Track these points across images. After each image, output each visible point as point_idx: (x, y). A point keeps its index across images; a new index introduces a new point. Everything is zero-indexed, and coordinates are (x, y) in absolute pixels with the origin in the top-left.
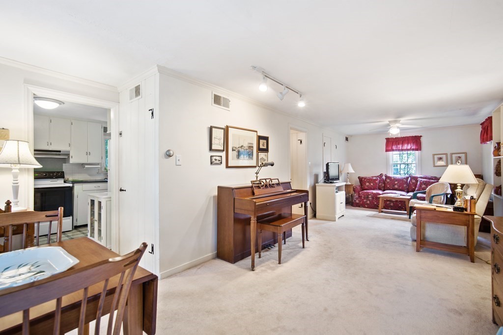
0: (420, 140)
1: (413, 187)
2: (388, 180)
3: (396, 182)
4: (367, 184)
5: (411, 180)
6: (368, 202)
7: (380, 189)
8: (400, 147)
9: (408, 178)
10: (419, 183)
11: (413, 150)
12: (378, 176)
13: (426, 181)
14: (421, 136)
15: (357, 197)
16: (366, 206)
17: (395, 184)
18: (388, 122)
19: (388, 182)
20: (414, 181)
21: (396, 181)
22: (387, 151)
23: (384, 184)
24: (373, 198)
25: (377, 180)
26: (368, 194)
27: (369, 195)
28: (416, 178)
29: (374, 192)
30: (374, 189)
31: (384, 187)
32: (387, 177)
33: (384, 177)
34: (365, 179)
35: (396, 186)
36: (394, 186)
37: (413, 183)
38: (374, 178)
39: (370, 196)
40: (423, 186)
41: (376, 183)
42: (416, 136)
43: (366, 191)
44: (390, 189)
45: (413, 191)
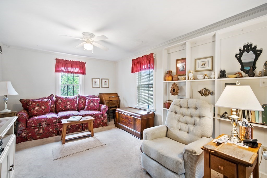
0: (85, 66)
1: (83, 106)
2: (60, 101)
3: (68, 103)
4: (37, 108)
5: (80, 100)
6: (41, 131)
7: (52, 112)
8: (70, 69)
9: (77, 97)
10: (87, 102)
11: (80, 73)
12: (48, 98)
13: (93, 99)
14: (85, 63)
15: (23, 128)
16: (38, 137)
17: (68, 105)
19: (60, 103)
20: (82, 100)
21: (68, 101)
22: (56, 71)
23: (55, 105)
24: (47, 125)
25: (49, 102)
26: (41, 121)
27: (43, 122)
28: (84, 98)
30: (46, 113)
31: (56, 108)
32: (57, 98)
33: (54, 98)
34: (34, 102)
35: (68, 107)
36: (66, 107)
37: (82, 102)
38: (45, 100)
39: (44, 124)
40: (91, 104)
41: (48, 106)
42: (82, 62)
43: (37, 118)
44: (62, 111)
45: (83, 109)
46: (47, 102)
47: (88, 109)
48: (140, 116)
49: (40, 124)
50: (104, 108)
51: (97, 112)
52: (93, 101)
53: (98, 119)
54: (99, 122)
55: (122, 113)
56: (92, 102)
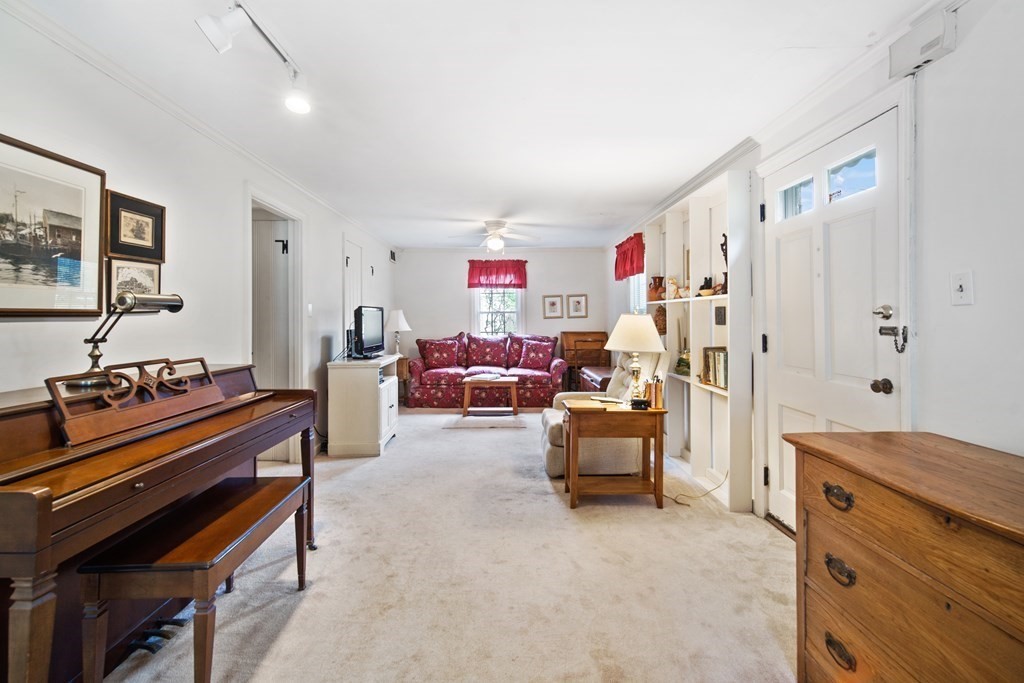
0: (525, 269)
1: (516, 358)
2: (474, 346)
3: (488, 350)
4: (436, 355)
5: (511, 344)
6: (440, 394)
7: (460, 365)
8: (493, 279)
9: (506, 340)
10: (524, 350)
11: (514, 286)
12: (455, 338)
13: (536, 345)
14: (526, 262)
15: (417, 384)
16: (436, 403)
17: (487, 354)
18: (484, 225)
19: (474, 350)
20: (516, 346)
21: (488, 347)
22: (471, 285)
23: (467, 353)
24: (448, 385)
26: (439, 377)
27: (442, 378)
28: (519, 341)
29: (452, 371)
30: (448, 366)
31: (467, 359)
32: (470, 339)
33: (466, 340)
34: (432, 344)
35: (488, 358)
36: (484, 357)
37: (516, 350)
38: (449, 342)
39: (443, 382)
40: (532, 355)
41: (453, 353)
42: (518, 261)
43: (434, 371)
44: (477, 364)
45: (516, 365)
46: (453, 345)
47: (525, 366)
48: (600, 379)
49: (439, 382)
50: (556, 366)
51: (538, 373)
52: (535, 349)
53: (540, 388)
54: (542, 395)
55: (585, 376)
56: (534, 351)
